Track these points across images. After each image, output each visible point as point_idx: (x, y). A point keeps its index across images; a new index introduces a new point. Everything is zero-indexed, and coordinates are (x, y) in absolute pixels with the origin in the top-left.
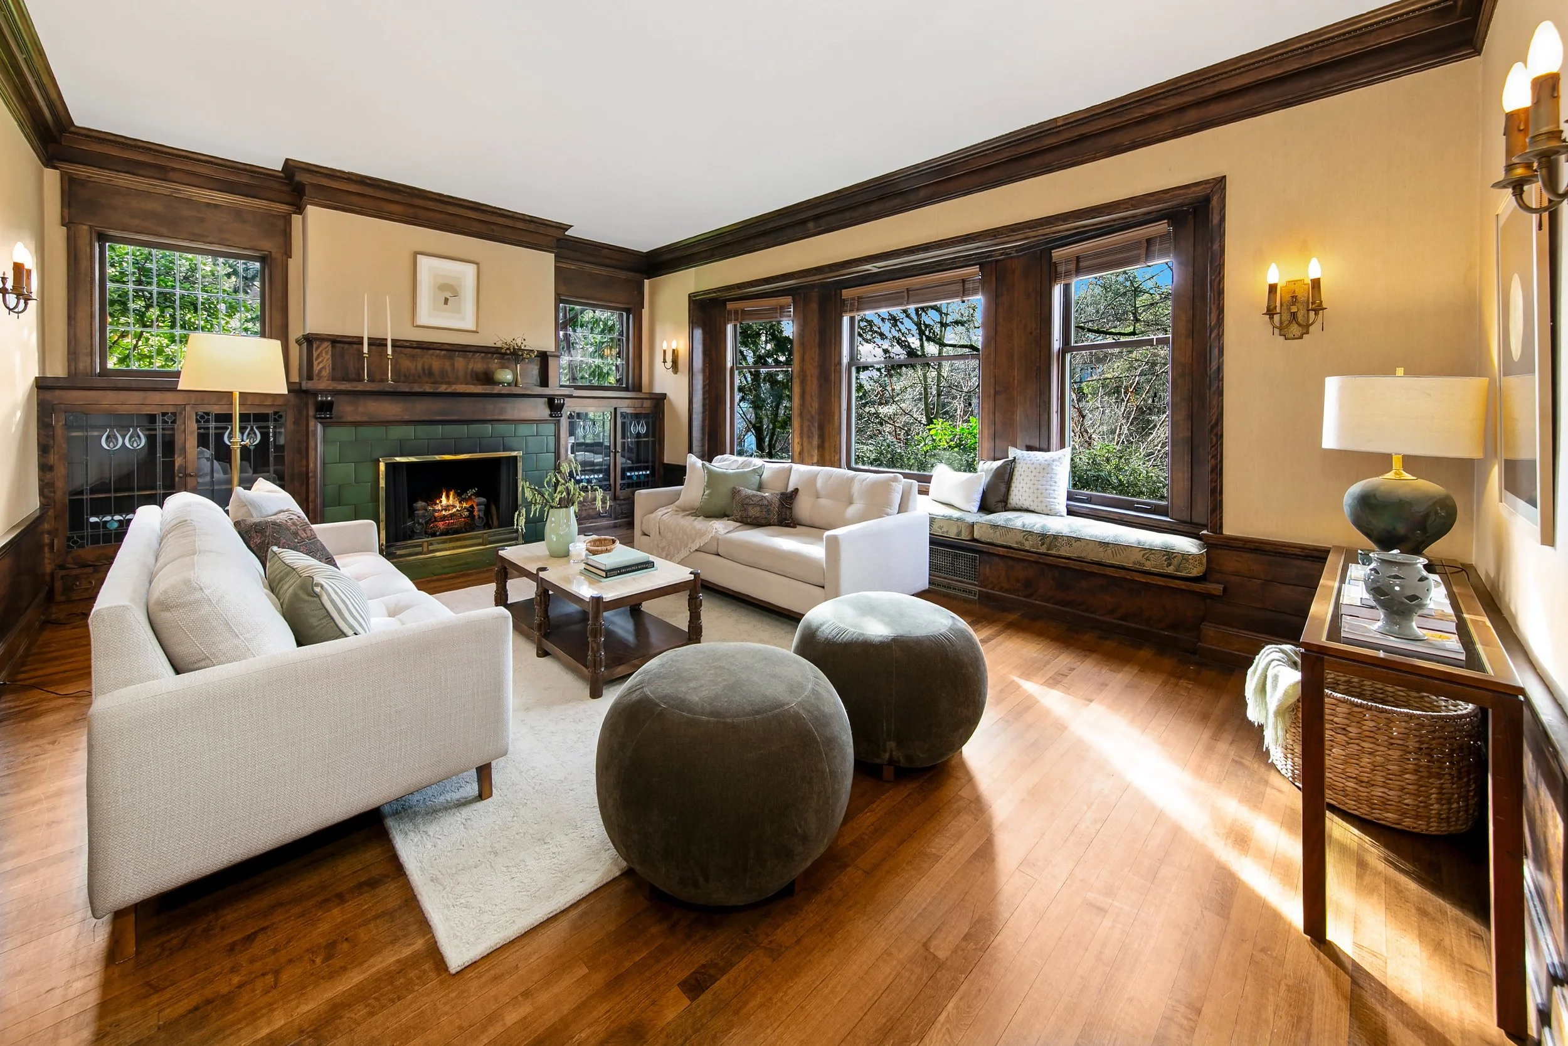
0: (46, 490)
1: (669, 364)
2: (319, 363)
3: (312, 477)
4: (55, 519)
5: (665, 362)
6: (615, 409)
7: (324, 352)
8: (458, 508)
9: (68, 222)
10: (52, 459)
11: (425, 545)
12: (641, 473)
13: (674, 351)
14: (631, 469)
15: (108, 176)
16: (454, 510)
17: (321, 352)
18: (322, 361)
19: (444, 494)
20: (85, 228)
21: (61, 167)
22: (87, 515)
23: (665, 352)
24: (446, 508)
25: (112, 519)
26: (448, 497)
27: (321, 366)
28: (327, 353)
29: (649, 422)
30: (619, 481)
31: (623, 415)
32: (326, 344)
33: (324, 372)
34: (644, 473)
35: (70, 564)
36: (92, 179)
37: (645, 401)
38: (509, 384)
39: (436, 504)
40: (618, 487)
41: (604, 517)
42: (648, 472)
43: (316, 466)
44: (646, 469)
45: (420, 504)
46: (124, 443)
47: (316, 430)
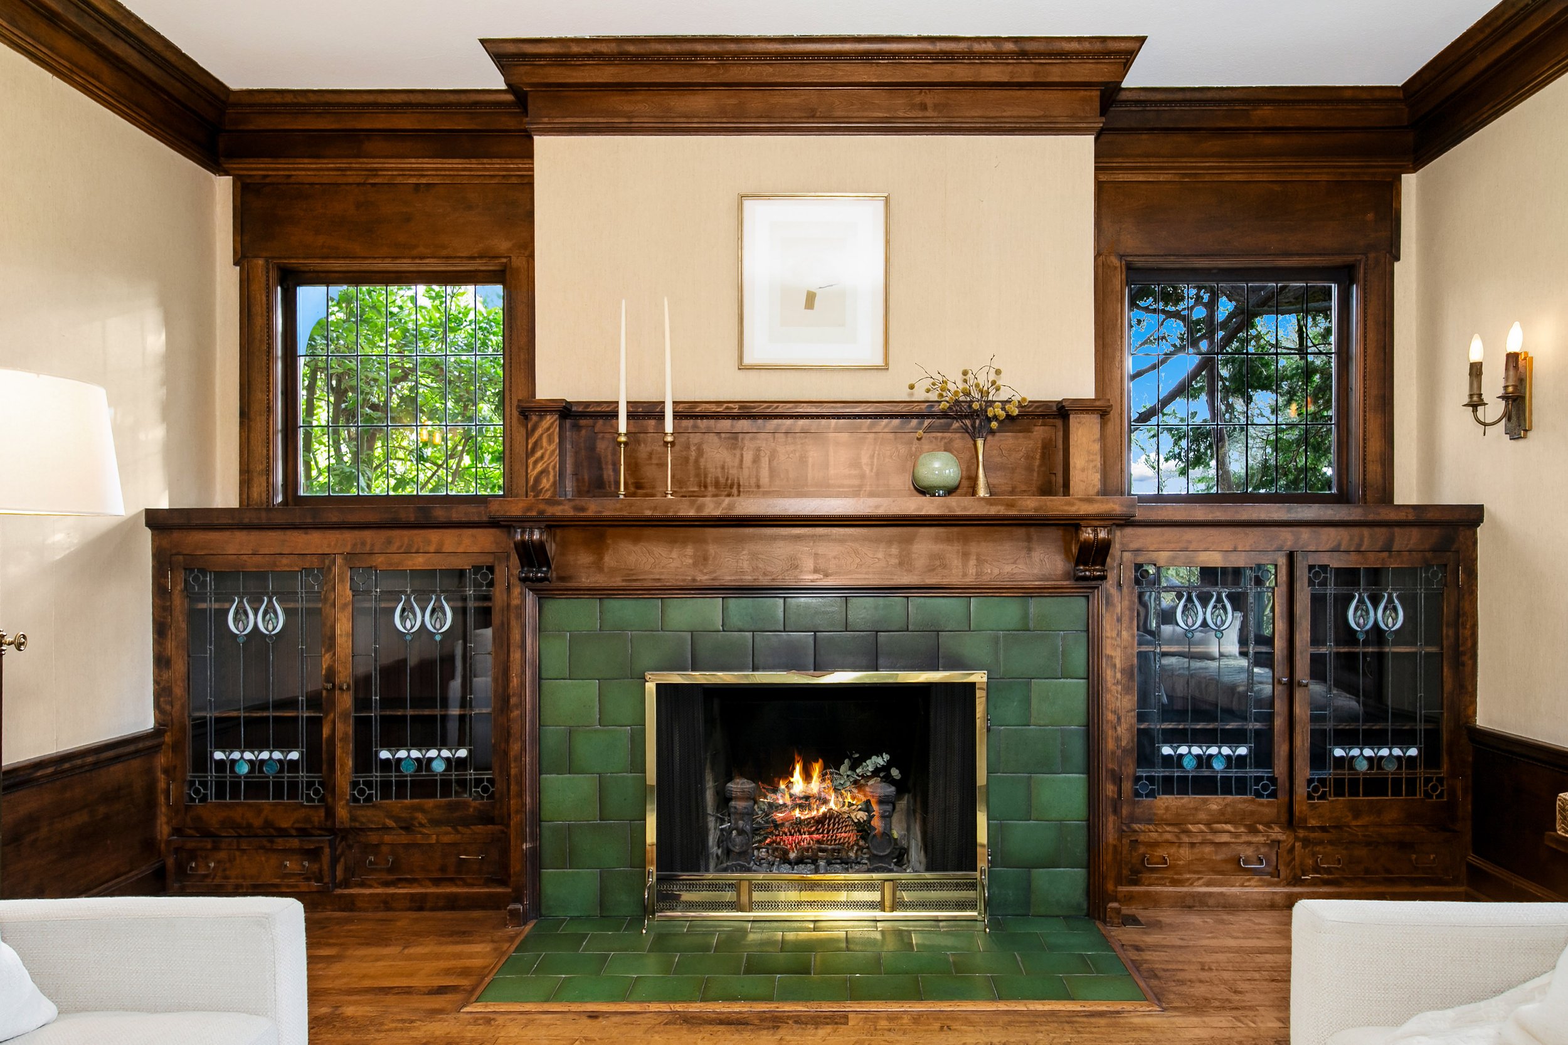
0: (162, 699)
1: (1494, 408)
2: (536, 463)
3: (516, 706)
4: (173, 748)
5: (1476, 403)
6: (1291, 556)
7: (545, 436)
8: (832, 805)
9: (241, 258)
10: (171, 646)
11: (745, 886)
12: (1384, 752)
13: (1513, 359)
14: (1348, 738)
15: (284, 169)
16: (823, 809)
17: (541, 437)
18: (542, 457)
19: (798, 767)
20: (261, 262)
21: (235, 169)
22: (211, 747)
23: (1476, 370)
24: (805, 801)
25: (242, 757)
26: (807, 776)
27: (539, 467)
28: (550, 441)
29: (1414, 597)
30: (1303, 772)
31: (1318, 572)
32: (549, 420)
33: (545, 481)
34: (1397, 752)
35: (190, 828)
36: (268, 180)
37: (1397, 530)
38: (950, 491)
39: (775, 790)
40: (1301, 790)
41: (1255, 872)
42: (1413, 752)
43: (523, 685)
44: (1403, 739)
45: (739, 785)
46: (256, 624)
47: (522, 607)
